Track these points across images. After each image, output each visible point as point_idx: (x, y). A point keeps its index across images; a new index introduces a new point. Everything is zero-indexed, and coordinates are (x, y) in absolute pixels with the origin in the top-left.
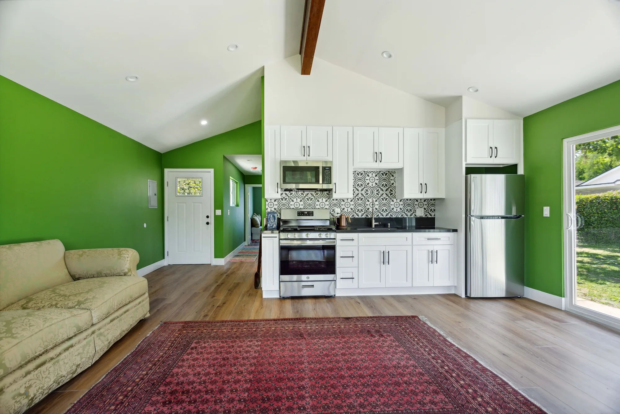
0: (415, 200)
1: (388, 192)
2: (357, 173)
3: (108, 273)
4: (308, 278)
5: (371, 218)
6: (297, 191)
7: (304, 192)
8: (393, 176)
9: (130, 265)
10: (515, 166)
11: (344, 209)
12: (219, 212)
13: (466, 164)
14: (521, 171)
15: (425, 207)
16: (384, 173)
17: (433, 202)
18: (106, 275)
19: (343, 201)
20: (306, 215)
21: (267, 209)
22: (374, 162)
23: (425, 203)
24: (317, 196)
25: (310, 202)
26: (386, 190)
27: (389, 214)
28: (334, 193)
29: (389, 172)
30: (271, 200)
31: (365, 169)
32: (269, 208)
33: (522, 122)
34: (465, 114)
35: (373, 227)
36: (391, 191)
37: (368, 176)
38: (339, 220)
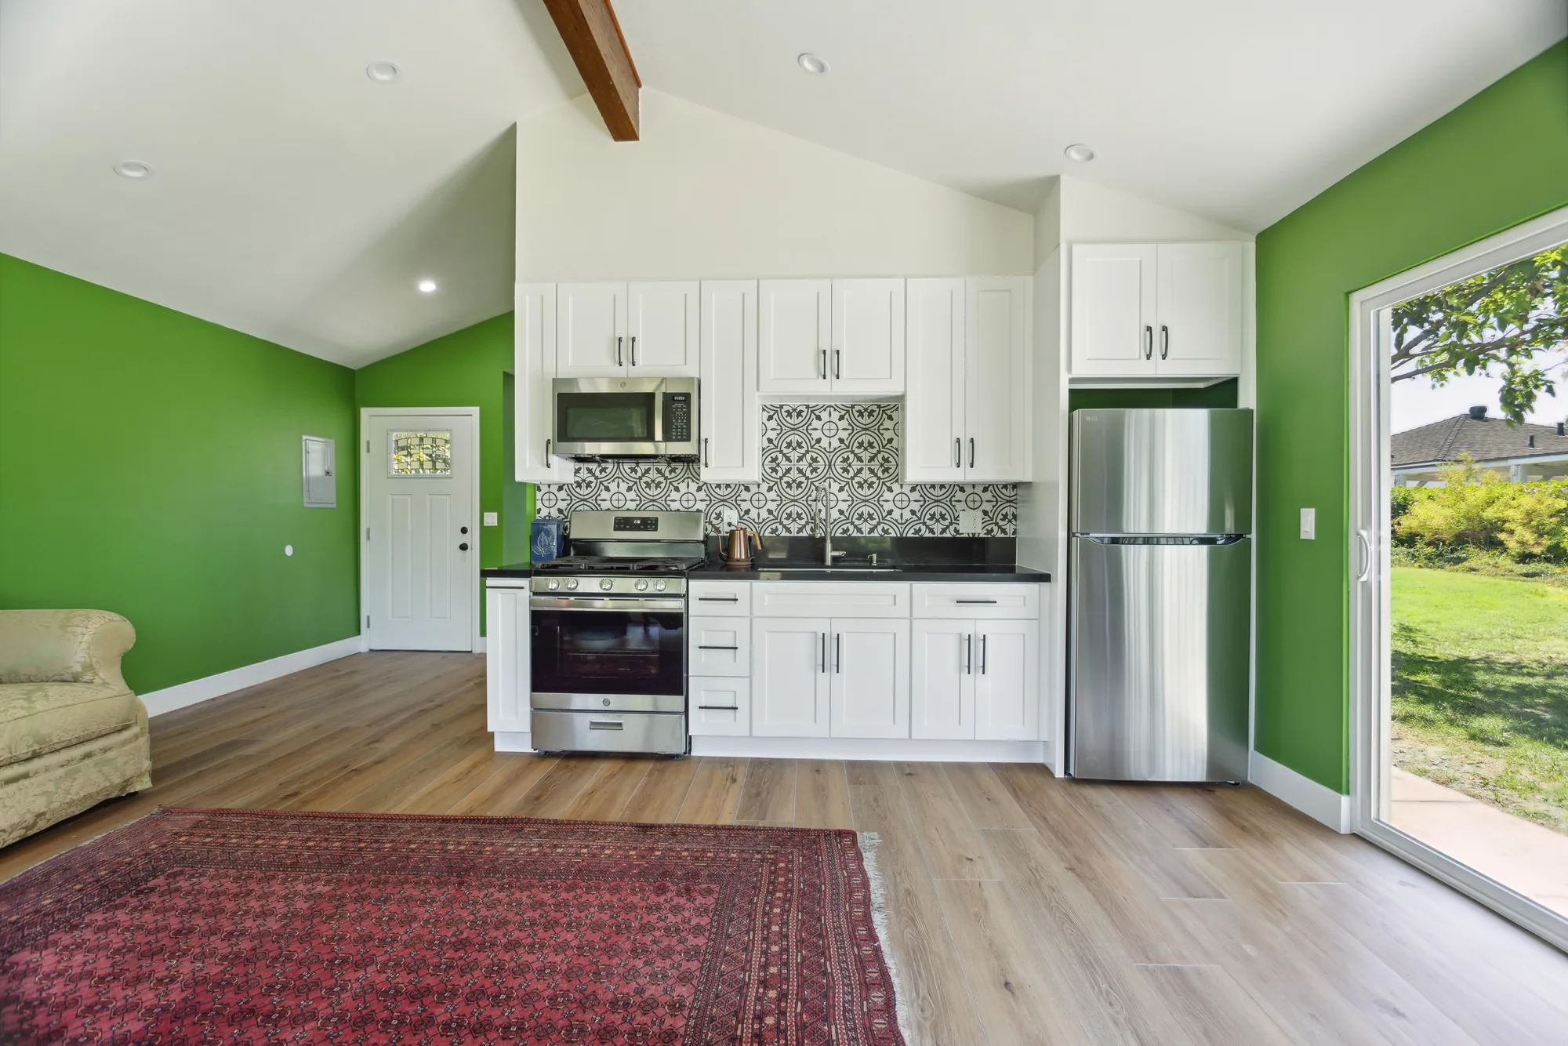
0: (957, 488)
1: (875, 465)
2: (788, 411)
3: (34, 674)
4: (606, 702)
5: (823, 540)
6: (618, 463)
7: (638, 466)
8: (890, 418)
9: (88, 654)
10: (1232, 384)
11: (747, 512)
12: (491, 519)
13: (1072, 381)
14: (1248, 398)
15: (988, 507)
16: (866, 410)
17: (1010, 492)
18: (29, 678)
19: (747, 489)
20: (637, 528)
21: (539, 511)
22: (818, 378)
23: (988, 496)
24: (673, 475)
25: (653, 491)
26: (872, 459)
27: (880, 528)
28: (702, 467)
29: (879, 407)
30: (549, 486)
31: (808, 397)
32: (543, 509)
33: (1252, 247)
34: (1066, 232)
35: (829, 562)
36: (886, 460)
37: (819, 418)
38: (729, 540)
